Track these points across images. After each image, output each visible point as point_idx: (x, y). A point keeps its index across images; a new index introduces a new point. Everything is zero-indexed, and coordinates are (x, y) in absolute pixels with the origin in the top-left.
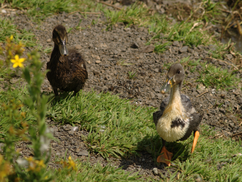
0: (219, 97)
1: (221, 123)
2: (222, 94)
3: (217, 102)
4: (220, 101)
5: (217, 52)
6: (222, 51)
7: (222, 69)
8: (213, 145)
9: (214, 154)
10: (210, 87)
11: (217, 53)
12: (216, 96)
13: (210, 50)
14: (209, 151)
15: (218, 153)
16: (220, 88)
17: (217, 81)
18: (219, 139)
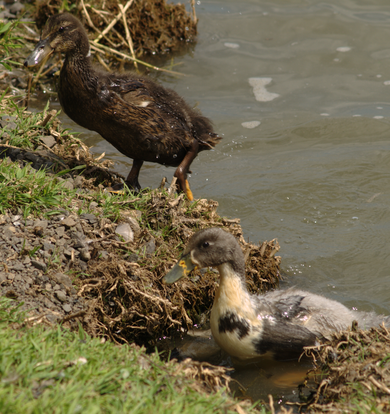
0: (30, 233)
1: (37, 292)
2: (35, 225)
3: (26, 244)
4: (33, 241)
5: (20, 131)
6: (31, 128)
7: (33, 171)
8: (21, 344)
9: (24, 363)
10: (9, 212)
11: (20, 134)
12: (23, 231)
13: (4, 129)
14: (14, 357)
15: (33, 360)
16: (31, 213)
17: (23, 197)
18: (34, 328)
